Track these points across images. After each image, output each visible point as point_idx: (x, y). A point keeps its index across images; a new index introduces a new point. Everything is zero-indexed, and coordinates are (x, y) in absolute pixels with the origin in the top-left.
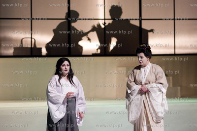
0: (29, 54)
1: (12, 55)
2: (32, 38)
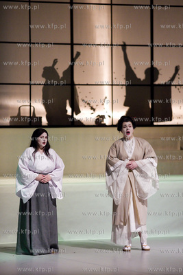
0: (28, 124)
1: (9, 124)
2: (30, 106)
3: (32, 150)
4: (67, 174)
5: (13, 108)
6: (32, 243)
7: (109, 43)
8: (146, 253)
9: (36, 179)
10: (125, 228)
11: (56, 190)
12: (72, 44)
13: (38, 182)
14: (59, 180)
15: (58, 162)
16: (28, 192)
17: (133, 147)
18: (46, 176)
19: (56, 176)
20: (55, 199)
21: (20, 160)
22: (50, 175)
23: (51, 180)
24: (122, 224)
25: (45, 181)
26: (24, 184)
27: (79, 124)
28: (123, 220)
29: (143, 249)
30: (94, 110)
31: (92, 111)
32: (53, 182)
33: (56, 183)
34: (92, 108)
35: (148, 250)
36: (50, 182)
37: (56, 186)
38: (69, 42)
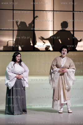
0: (12, 50)
1: (2, 50)
3: (13, 63)
4: (30, 74)
5: (5, 42)
6: (14, 109)
7: (52, 10)
8: (70, 114)
9: (15, 77)
10: (59, 101)
11: (25, 82)
12: (34, 10)
13: (16, 78)
14: (27, 77)
15: (26, 68)
16: (12, 83)
17: (65, 62)
18: (20, 76)
19: (25, 75)
20: (25, 87)
21: (7, 68)
22: (22, 75)
23: (23, 77)
24: (57, 99)
25: (20, 78)
26: (9, 80)
27: (37, 50)
28: (57, 97)
29: (69, 112)
30: (45, 43)
31: (44, 44)
32: (23, 79)
33: (25, 79)
34: (44, 42)
35: (71, 113)
36: (22, 79)
37: (25, 81)
38: (33, 9)
